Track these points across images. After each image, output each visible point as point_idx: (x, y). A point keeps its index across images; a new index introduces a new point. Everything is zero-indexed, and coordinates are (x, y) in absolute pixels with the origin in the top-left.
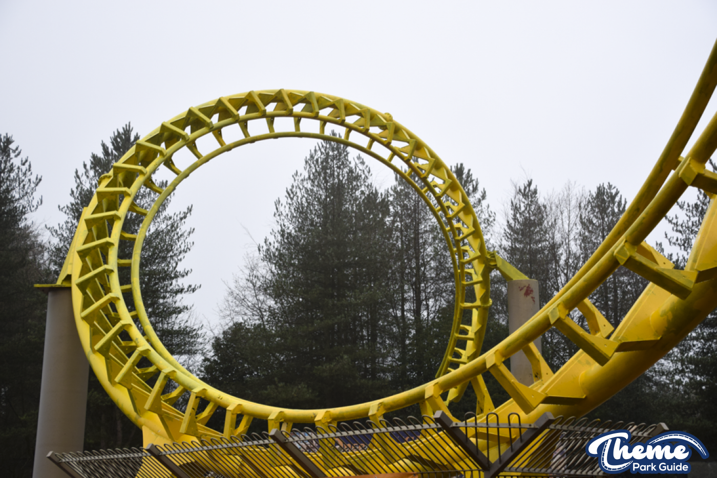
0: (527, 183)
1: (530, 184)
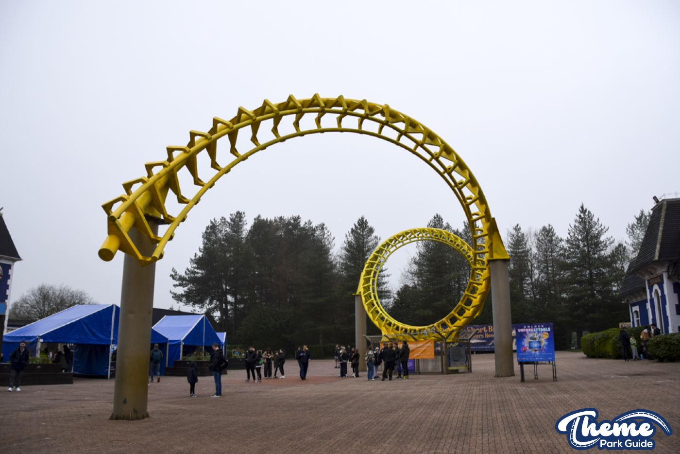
0: (516, 225)
1: (518, 225)
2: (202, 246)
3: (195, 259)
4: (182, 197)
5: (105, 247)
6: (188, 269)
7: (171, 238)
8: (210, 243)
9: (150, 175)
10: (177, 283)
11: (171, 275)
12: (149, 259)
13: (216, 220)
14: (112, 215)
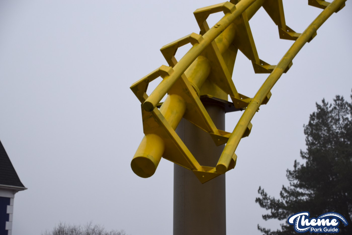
2: (305, 149)
3: (295, 171)
4: (261, 62)
5: (141, 155)
6: (284, 189)
7: (247, 133)
8: (319, 143)
9: (204, 29)
10: (269, 212)
11: (258, 200)
12: (213, 170)
13: (326, 102)
14: (147, 100)
